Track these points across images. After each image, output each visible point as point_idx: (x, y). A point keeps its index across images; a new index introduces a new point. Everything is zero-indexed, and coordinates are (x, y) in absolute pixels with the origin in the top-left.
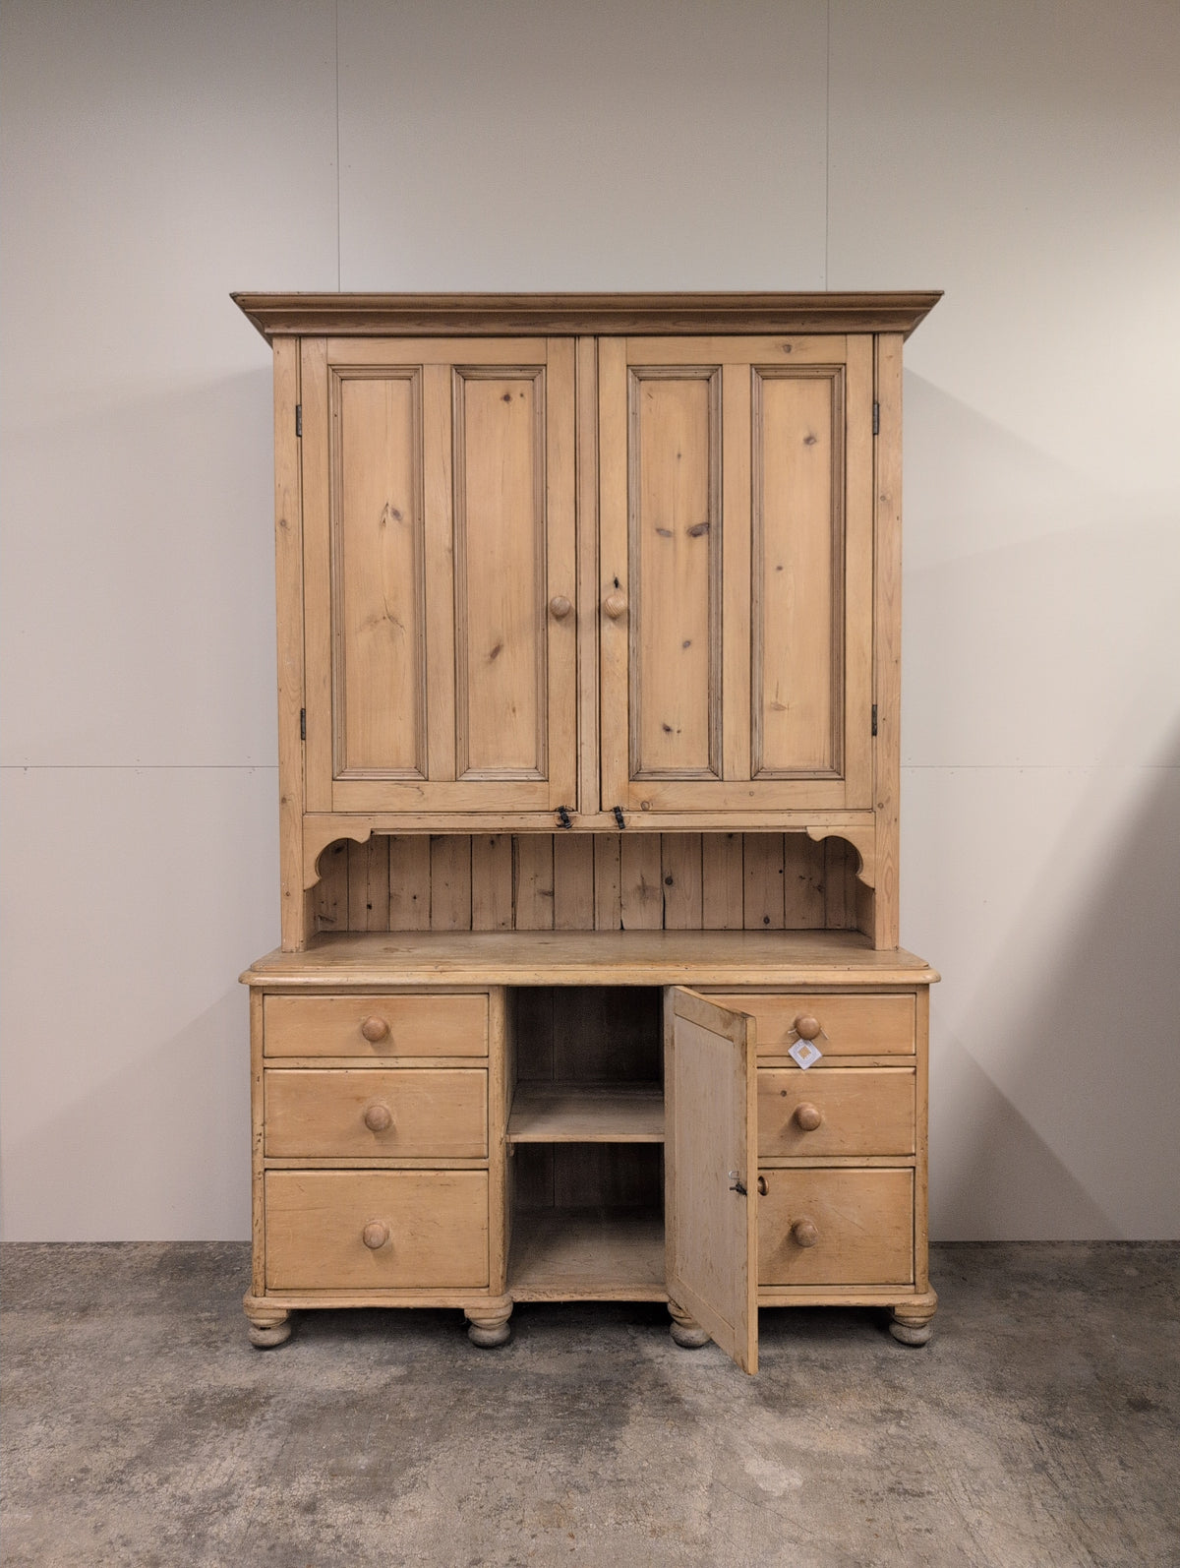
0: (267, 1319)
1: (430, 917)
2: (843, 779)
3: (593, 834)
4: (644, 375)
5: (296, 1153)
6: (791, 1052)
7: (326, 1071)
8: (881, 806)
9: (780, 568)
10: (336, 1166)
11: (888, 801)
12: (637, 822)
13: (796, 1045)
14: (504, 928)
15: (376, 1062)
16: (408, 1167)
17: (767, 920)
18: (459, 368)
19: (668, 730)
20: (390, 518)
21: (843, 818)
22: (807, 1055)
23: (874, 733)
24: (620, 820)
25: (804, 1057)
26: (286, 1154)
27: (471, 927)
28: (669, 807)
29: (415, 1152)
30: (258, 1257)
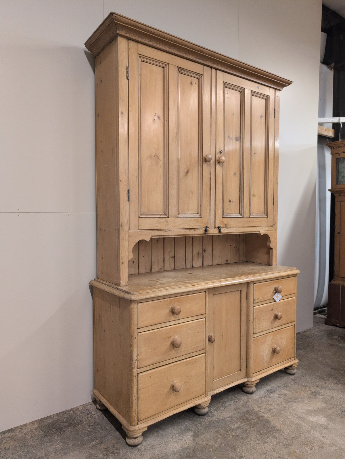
0: (140, 433)
1: (138, 269)
2: (267, 217)
3: (212, 235)
4: (227, 86)
5: (149, 364)
6: (274, 297)
7: (158, 330)
8: (274, 225)
9: (255, 154)
10: (162, 365)
11: (275, 223)
12: (224, 231)
13: (275, 295)
14: (161, 270)
15: (174, 323)
16: (183, 358)
17: (227, 261)
18: (179, 68)
19: (230, 201)
20: (157, 119)
21: (267, 228)
22: (278, 297)
23: (273, 204)
24: (220, 230)
25: (277, 298)
26: (146, 365)
27: (151, 272)
28: (232, 226)
29: (186, 352)
30: (136, 410)
